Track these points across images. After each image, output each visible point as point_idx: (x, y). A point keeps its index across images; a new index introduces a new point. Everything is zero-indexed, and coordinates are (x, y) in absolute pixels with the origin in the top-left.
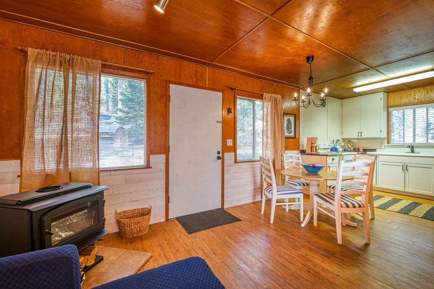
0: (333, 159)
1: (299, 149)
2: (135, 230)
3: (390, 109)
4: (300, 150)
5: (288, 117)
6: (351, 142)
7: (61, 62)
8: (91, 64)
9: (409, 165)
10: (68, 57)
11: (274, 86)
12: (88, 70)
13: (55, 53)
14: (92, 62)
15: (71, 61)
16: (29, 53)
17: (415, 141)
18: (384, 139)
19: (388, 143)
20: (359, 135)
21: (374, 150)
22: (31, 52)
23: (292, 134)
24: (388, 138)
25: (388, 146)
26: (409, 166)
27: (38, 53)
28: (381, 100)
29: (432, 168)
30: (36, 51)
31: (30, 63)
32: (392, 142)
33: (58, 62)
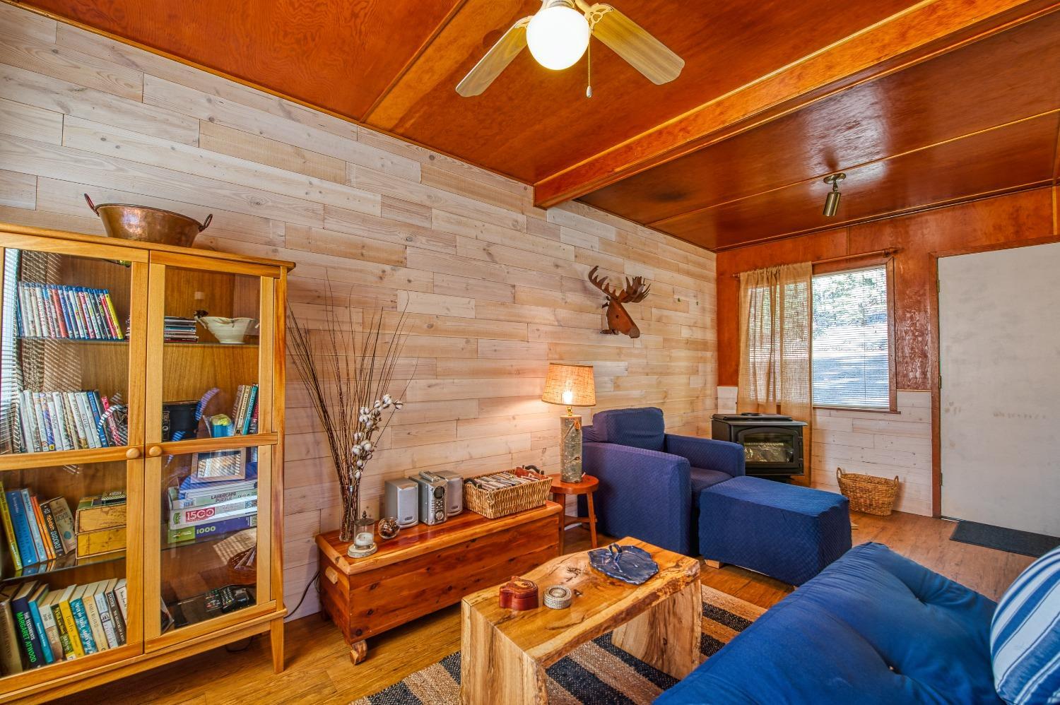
2: (862, 500)
7: (768, 279)
8: (799, 270)
10: (774, 270)
12: (796, 277)
13: (762, 271)
14: (801, 267)
15: (778, 274)
16: (742, 278)
22: (743, 276)
27: (748, 275)
30: (746, 274)
31: (742, 287)
33: (765, 279)
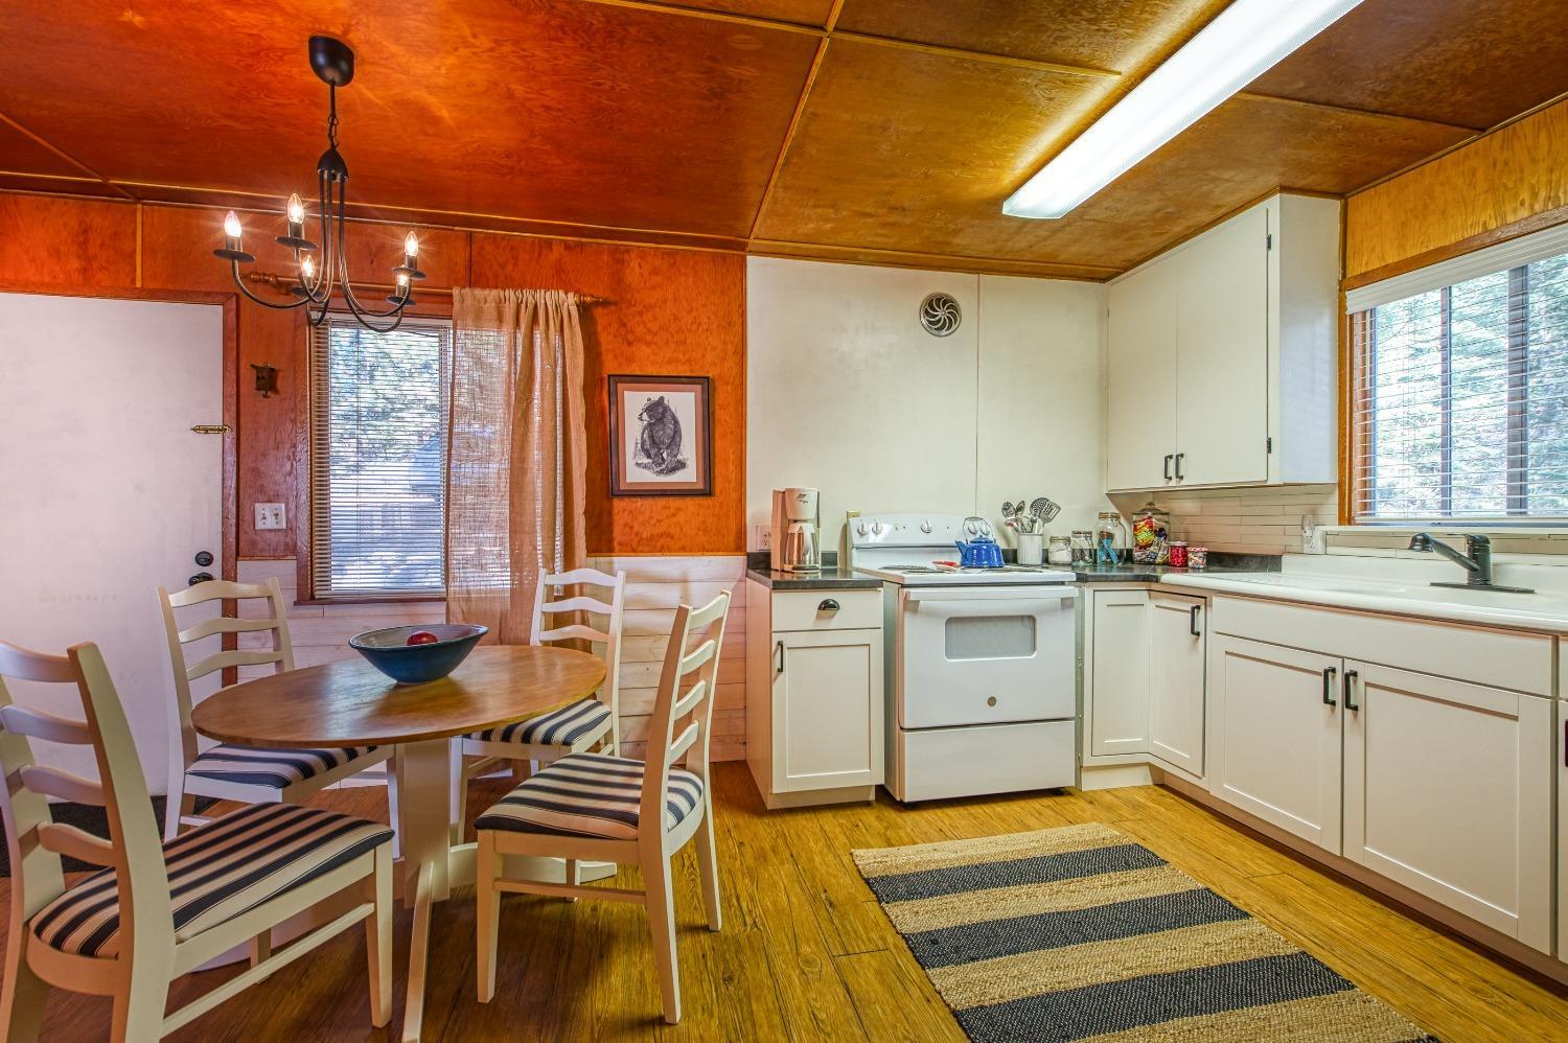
0: (827, 606)
1: (739, 546)
3: (1356, 300)
4: (748, 555)
5: (655, 396)
6: (1157, 512)
9: (1366, 673)
11: (557, 252)
17: (1522, 503)
18: (1317, 490)
19: (1346, 518)
20: (1172, 472)
21: (1269, 562)
23: (689, 475)
24: (1343, 487)
25: (1347, 534)
26: (1367, 684)
28: (1269, 247)
29: (1515, 718)
32: (1383, 511)
